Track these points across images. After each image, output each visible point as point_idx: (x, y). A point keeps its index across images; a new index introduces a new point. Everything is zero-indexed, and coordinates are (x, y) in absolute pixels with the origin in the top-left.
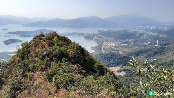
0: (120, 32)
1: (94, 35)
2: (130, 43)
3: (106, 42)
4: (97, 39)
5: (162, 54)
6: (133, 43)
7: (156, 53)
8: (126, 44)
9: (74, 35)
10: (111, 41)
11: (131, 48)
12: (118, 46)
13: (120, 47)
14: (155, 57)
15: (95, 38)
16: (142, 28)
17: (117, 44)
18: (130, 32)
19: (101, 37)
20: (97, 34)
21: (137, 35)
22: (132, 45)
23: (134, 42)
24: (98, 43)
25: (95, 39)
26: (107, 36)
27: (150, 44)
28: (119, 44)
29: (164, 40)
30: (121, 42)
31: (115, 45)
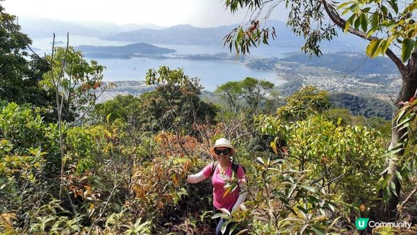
0: (352, 55)
1: (275, 61)
2: (392, 80)
3: (313, 77)
4: (283, 70)
9: (219, 59)
10: (328, 75)
12: (351, 88)
13: (362, 90)
15: (278, 66)
17: (349, 83)
19: (297, 67)
20: (282, 60)
24: (287, 80)
25: (277, 70)
26: (311, 65)
28: (356, 84)
30: (359, 78)
31: (342, 86)
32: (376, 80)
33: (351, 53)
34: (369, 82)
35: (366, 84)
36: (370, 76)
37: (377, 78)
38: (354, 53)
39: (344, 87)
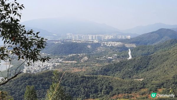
0: (57, 42)
2: (81, 58)
5: (150, 69)
6: (86, 58)
7: (138, 69)
8: (73, 62)
11: (87, 66)
12: (58, 66)
13: (64, 66)
14: (140, 75)
16: (92, 37)
17: (56, 62)
18: (75, 41)
21: (89, 47)
22: (86, 61)
23: (89, 57)
24: (12, 64)
27: (118, 57)
28: (61, 62)
29: (139, 49)
30: (62, 58)
31: (52, 64)
32: (73, 59)
33: (56, 41)
34: (69, 61)
35: (67, 62)
36: (70, 55)
37: (73, 57)
38: (58, 41)
39: (54, 66)
